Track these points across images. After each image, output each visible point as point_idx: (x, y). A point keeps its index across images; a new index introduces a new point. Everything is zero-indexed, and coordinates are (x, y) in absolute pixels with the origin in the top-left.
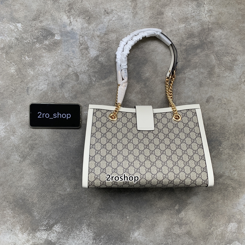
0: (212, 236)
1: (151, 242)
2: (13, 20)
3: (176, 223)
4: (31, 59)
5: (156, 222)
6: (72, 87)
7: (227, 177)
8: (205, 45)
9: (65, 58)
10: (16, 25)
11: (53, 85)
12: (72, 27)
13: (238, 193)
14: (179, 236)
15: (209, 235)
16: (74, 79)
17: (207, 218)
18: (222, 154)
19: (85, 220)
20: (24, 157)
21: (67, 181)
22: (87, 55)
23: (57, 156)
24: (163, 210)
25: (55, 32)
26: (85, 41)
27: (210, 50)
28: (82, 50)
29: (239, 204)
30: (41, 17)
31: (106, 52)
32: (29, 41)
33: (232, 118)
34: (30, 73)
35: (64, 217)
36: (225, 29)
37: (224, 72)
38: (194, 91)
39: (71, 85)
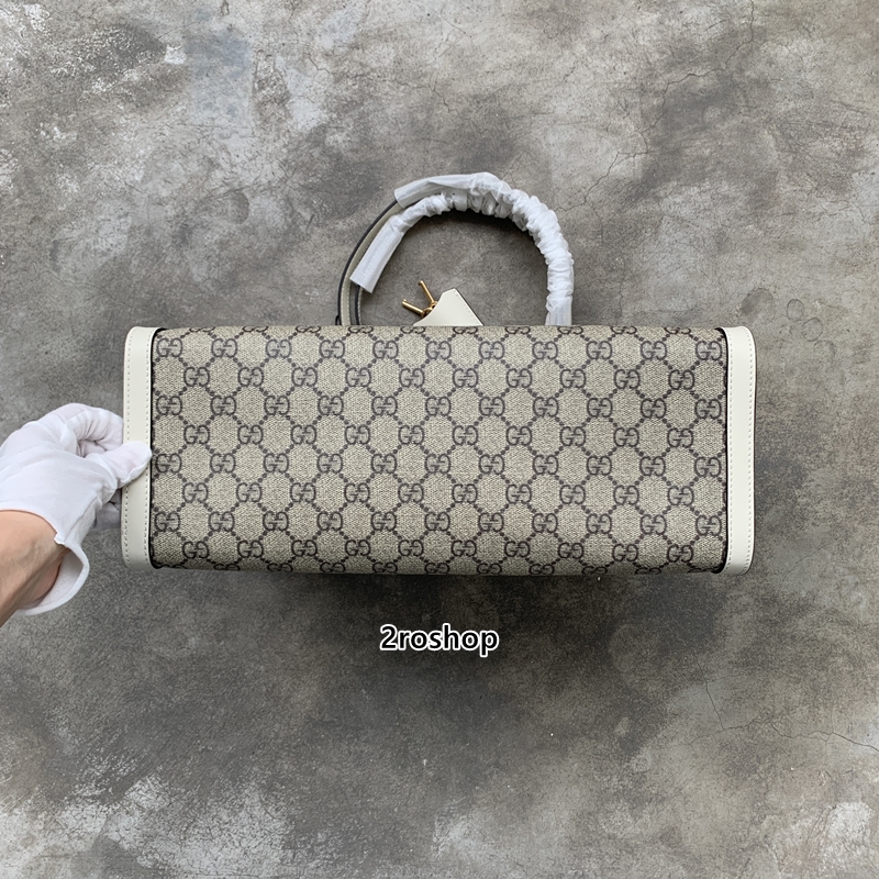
0: (764, 854)
1: (514, 868)
3: (618, 795)
4: (74, 135)
5: (537, 784)
6: (223, 245)
7: (827, 612)
8: (738, 93)
9: (199, 136)
10: (24, 9)
11: (149, 232)
12: (229, 19)
13: (875, 678)
14: (629, 848)
17: (745, 779)
18: (804, 519)
19: (253, 764)
21: (190, 606)
22: (284, 125)
24: (565, 737)
25: (166, 38)
26: (275, 70)
27: (758, 114)
28: (264, 104)
29: (876, 724)
31: (353, 113)
32: (69, 68)
33: (847, 375)
34: (65, 188)
35: (173, 750)
36: (817, 31)
37: (813, 196)
38: (695, 267)
39: (217, 237)
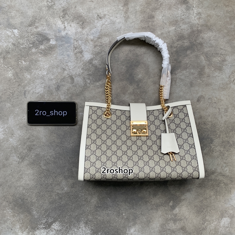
0: (205, 231)
2: (10, 26)
3: (170, 219)
4: (28, 63)
5: (151, 218)
6: (68, 90)
7: (219, 173)
8: (195, 47)
9: (60, 62)
10: (13, 31)
11: (49, 87)
12: (66, 32)
13: (231, 188)
14: (173, 232)
15: (203, 230)
16: (69, 82)
17: (201, 214)
18: (213, 151)
19: (82, 217)
20: (22, 158)
21: (64, 180)
22: (82, 59)
23: (54, 156)
24: (158, 206)
25: (50, 37)
26: (79, 45)
27: (200, 52)
28: (76, 53)
29: (231, 199)
30: (36, 23)
31: (99, 55)
32: (26, 46)
33: (223, 116)
34: (26, 77)
35: (62, 215)
36: (214, 30)
37: (214, 72)
38: (185, 91)
39: (66, 88)
